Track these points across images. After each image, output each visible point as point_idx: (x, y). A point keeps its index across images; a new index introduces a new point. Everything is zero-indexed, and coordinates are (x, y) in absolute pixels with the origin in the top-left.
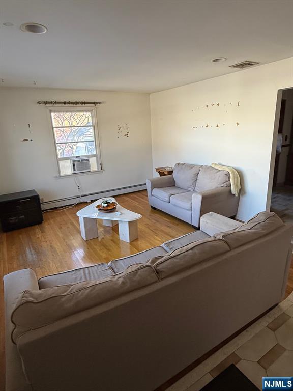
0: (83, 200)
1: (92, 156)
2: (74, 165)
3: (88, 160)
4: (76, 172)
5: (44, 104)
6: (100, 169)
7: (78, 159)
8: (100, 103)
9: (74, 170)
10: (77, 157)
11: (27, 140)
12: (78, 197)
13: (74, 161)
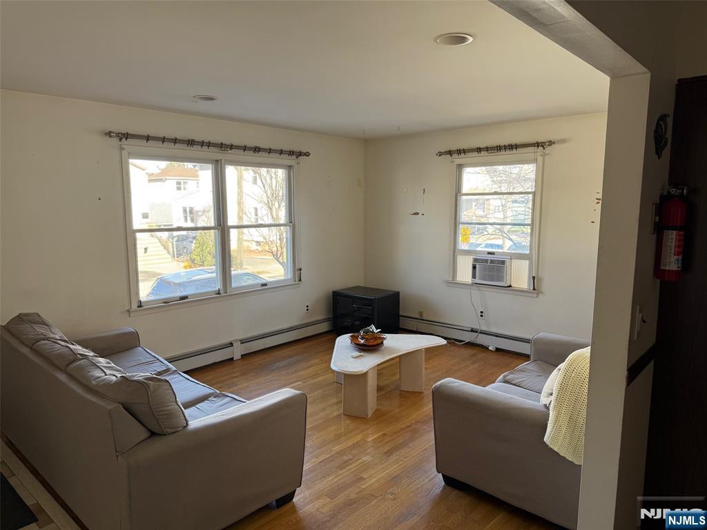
0: (482, 339)
1: (521, 257)
2: (474, 267)
3: (503, 262)
4: (477, 281)
5: (449, 156)
6: (532, 288)
7: (490, 257)
8: (551, 143)
9: (474, 276)
10: (489, 253)
11: (417, 214)
12: (472, 331)
13: (475, 260)
